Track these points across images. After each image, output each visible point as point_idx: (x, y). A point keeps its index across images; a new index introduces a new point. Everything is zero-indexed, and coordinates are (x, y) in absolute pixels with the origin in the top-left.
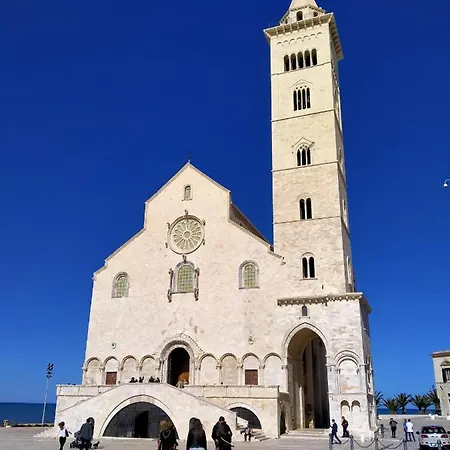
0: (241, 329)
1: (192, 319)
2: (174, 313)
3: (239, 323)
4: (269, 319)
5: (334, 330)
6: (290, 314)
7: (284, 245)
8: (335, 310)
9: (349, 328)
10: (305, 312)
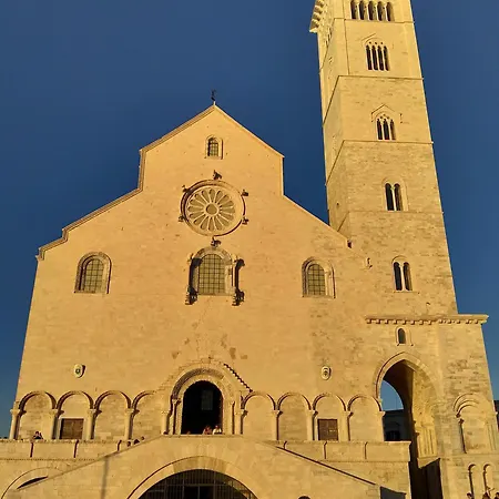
0: (309, 356)
1: (225, 336)
2: (195, 325)
3: (306, 348)
4: (351, 345)
5: (452, 365)
6: (383, 339)
7: (366, 242)
8: (450, 337)
9: (472, 362)
10: (402, 337)
